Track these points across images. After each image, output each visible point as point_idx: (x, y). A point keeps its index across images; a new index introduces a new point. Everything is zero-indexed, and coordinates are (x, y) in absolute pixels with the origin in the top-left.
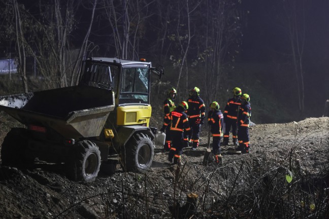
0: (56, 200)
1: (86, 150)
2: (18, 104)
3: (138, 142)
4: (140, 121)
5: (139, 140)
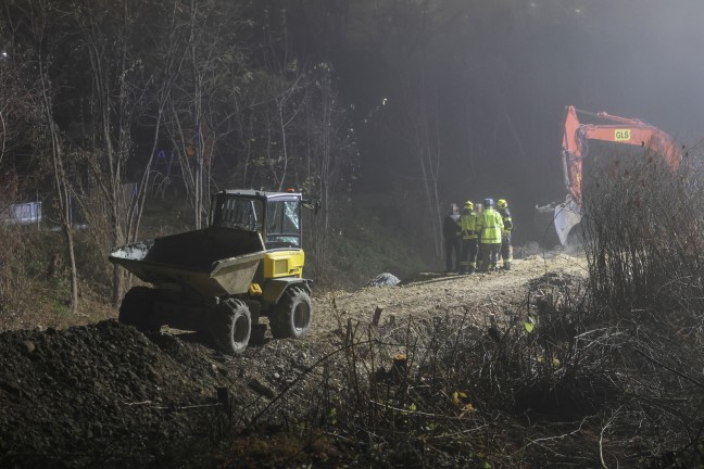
0: (223, 372)
1: (234, 310)
2: (137, 254)
4: (292, 271)
5: (294, 295)
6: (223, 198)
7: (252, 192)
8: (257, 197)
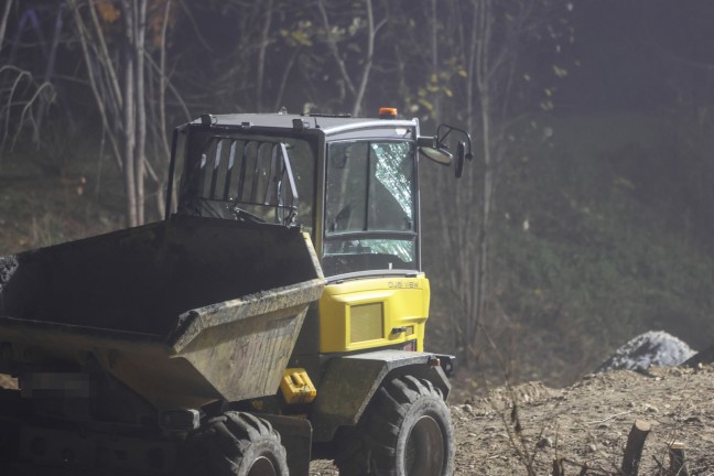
1: (242, 444)
3: (402, 409)
4: (396, 332)
5: (405, 400)
6: (202, 138)
7: (282, 120)
8: (298, 133)
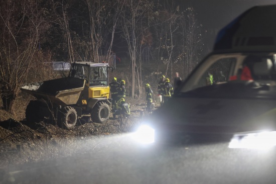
1: (68, 111)
3: (100, 106)
